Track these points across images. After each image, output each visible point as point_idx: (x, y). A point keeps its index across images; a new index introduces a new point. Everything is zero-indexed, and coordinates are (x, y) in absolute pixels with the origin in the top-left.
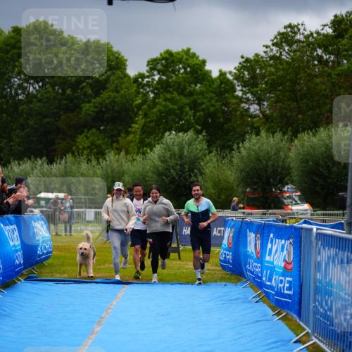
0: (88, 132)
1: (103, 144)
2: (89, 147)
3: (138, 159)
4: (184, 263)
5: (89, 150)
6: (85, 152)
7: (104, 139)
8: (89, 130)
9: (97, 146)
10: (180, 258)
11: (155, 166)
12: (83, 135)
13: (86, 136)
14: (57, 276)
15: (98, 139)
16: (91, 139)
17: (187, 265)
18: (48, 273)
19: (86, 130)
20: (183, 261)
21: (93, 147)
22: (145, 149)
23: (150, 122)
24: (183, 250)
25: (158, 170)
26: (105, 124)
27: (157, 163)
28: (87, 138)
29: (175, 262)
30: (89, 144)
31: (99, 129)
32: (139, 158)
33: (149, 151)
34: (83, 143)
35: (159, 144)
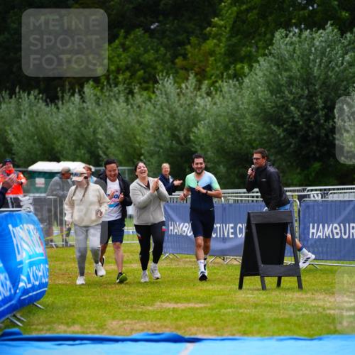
0: (125, 37)
1: (157, 60)
2: (127, 68)
3: (225, 89)
4: (309, 295)
5: (128, 74)
6: (121, 78)
7: (157, 51)
8: (127, 33)
9: (144, 66)
10: (300, 286)
11: (257, 103)
12: (117, 42)
13: (123, 45)
14: (61, 330)
15: (146, 51)
16: (132, 49)
17: (313, 300)
18: (43, 324)
19: (122, 33)
20: (306, 292)
21: (137, 66)
22: (239, 66)
23: (247, 11)
24: (307, 270)
25: (264, 110)
26: (161, 18)
27: (263, 94)
28: (125, 49)
29: (290, 295)
30: (129, 61)
31: (147, 30)
32: (227, 86)
33: (246, 70)
34: (116, 59)
35: (265, 55)
